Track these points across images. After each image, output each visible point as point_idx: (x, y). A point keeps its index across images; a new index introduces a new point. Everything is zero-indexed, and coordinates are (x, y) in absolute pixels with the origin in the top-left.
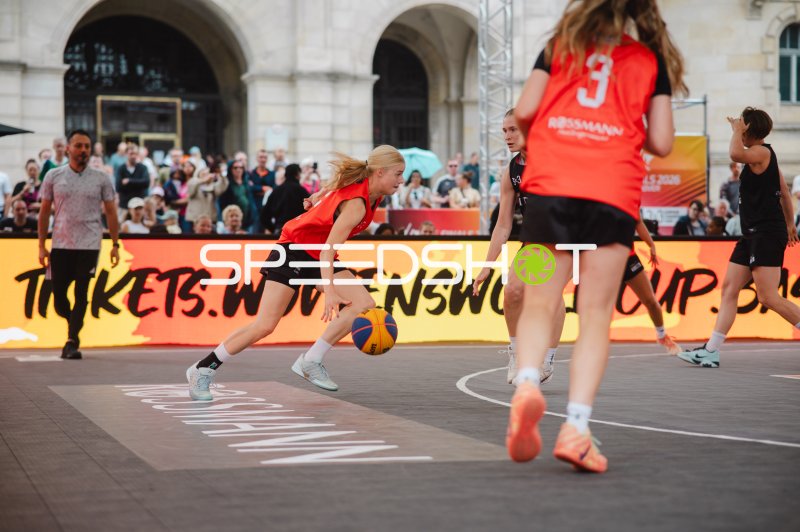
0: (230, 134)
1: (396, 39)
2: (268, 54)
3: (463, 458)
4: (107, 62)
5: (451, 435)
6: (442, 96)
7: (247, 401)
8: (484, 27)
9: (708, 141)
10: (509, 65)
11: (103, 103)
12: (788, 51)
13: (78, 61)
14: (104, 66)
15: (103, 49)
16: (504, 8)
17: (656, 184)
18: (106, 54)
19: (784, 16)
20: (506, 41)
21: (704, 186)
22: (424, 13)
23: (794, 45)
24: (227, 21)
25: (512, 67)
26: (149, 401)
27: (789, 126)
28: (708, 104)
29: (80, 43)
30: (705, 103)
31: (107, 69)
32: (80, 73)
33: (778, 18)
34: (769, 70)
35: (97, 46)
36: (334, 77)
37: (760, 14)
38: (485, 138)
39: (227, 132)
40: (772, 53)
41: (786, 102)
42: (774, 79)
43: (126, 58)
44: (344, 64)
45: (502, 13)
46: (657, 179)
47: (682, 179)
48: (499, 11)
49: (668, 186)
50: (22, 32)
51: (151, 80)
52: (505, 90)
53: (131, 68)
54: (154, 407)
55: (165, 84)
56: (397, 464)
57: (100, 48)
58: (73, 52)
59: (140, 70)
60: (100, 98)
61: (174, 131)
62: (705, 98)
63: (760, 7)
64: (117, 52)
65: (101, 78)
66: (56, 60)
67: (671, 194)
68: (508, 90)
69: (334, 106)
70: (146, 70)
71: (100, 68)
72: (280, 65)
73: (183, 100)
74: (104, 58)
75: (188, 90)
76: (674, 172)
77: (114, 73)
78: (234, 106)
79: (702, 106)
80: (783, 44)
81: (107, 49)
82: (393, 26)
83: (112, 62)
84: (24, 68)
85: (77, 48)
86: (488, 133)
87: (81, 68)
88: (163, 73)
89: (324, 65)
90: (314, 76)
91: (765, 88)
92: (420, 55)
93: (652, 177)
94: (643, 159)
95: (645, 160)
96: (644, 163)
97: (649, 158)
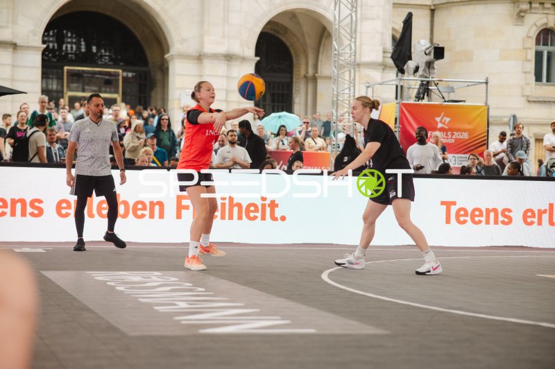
0: (156, 95)
1: (272, 32)
2: (183, 41)
3: (337, 331)
4: (71, 43)
5: (325, 314)
6: (303, 73)
7: (179, 285)
8: (336, 27)
9: (488, 109)
10: (353, 54)
11: (68, 71)
12: (541, 48)
13: (51, 42)
14: (69, 46)
15: (69, 35)
16: (351, 14)
17: (451, 138)
18: (71, 37)
19: (539, 24)
20: (352, 37)
21: (485, 140)
22: (292, 15)
23: (545, 44)
24: (156, 17)
25: (355, 55)
26: (112, 284)
27: (541, 99)
28: (489, 84)
29: (53, 29)
30: (487, 83)
31: (72, 48)
32: (53, 51)
33: (535, 24)
34: (528, 60)
35: (65, 32)
36: (229, 57)
37: (523, 22)
38: (336, 104)
39: (153, 94)
40: (530, 48)
41: (539, 83)
42: (531, 66)
43: (85, 41)
44: (236, 49)
45: (350, 17)
46: (452, 134)
47: (469, 135)
48: (348, 16)
49: (460, 139)
50: (14, 21)
51: (102, 56)
52: (350, 70)
53: (88, 47)
54: (117, 288)
55: (111, 60)
56: (293, 335)
57: (67, 33)
58: (48, 35)
59: (94, 49)
60: (66, 68)
61: (117, 92)
62: (487, 79)
63: (523, 17)
64: (79, 37)
65: (67, 54)
66: (37, 41)
67: (462, 145)
68: (352, 70)
69: (228, 77)
70: (98, 49)
71: (67, 47)
72: (192, 48)
73: (124, 71)
74: (69, 40)
75: (127, 64)
76: (465, 131)
77: (76, 51)
78: (159, 76)
79: (484, 85)
80: (538, 43)
81: (72, 34)
82: (270, 23)
83: (75, 43)
84: (14, 46)
85: (51, 33)
86: (338, 100)
87: (54, 46)
88: (110, 52)
89: (222, 49)
90: (215, 56)
91: (525, 72)
92: (288, 44)
93: (449, 133)
94: (443, 121)
95: (445, 121)
96: (444, 123)
97: (447, 120)
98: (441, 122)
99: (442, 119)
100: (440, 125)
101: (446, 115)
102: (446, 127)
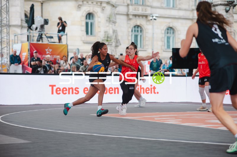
9: (68, 46)
10: (8, 21)
12: (88, 21)
17: (53, 58)
19: (87, 10)
20: (7, 14)
23: (89, 19)
25: (9, 22)
27: (88, 42)
28: (68, 35)
33: (85, 11)
34: (83, 26)
37: (80, 10)
40: (83, 21)
41: (87, 35)
42: (84, 28)
45: (6, 5)
46: (53, 56)
52: (7, 28)
62: (67, 33)
63: (80, 7)
68: (8, 28)
80: (86, 18)
86: (2, 41)
91: (82, 31)
94: (49, 51)
96: (49, 52)
97: (51, 50)
98: (48, 51)
99: (48, 50)
100: (47, 53)
101: (50, 48)
102: (50, 53)
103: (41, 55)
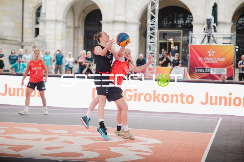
17: (216, 61)
21: (233, 62)
49: (220, 61)
50: (126, 12)
60: (159, 31)
67: (221, 64)
72: (201, 20)
76: (223, 57)
84: (126, 23)
93: (215, 58)
94: (212, 53)
95: (213, 53)
96: (212, 54)
97: (214, 52)
98: (211, 53)
99: (211, 51)
100: (210, 55)
101: (213, 50)
102: (213, 56)
103: (202, 58)
